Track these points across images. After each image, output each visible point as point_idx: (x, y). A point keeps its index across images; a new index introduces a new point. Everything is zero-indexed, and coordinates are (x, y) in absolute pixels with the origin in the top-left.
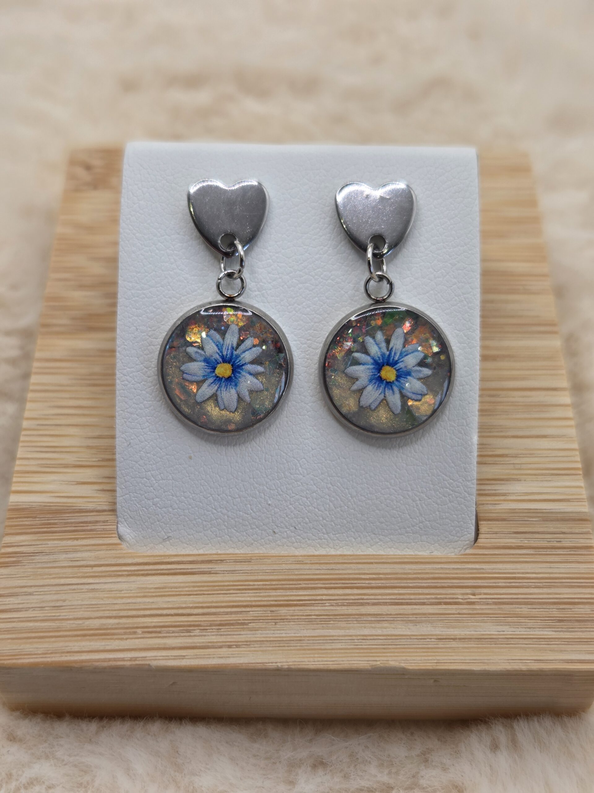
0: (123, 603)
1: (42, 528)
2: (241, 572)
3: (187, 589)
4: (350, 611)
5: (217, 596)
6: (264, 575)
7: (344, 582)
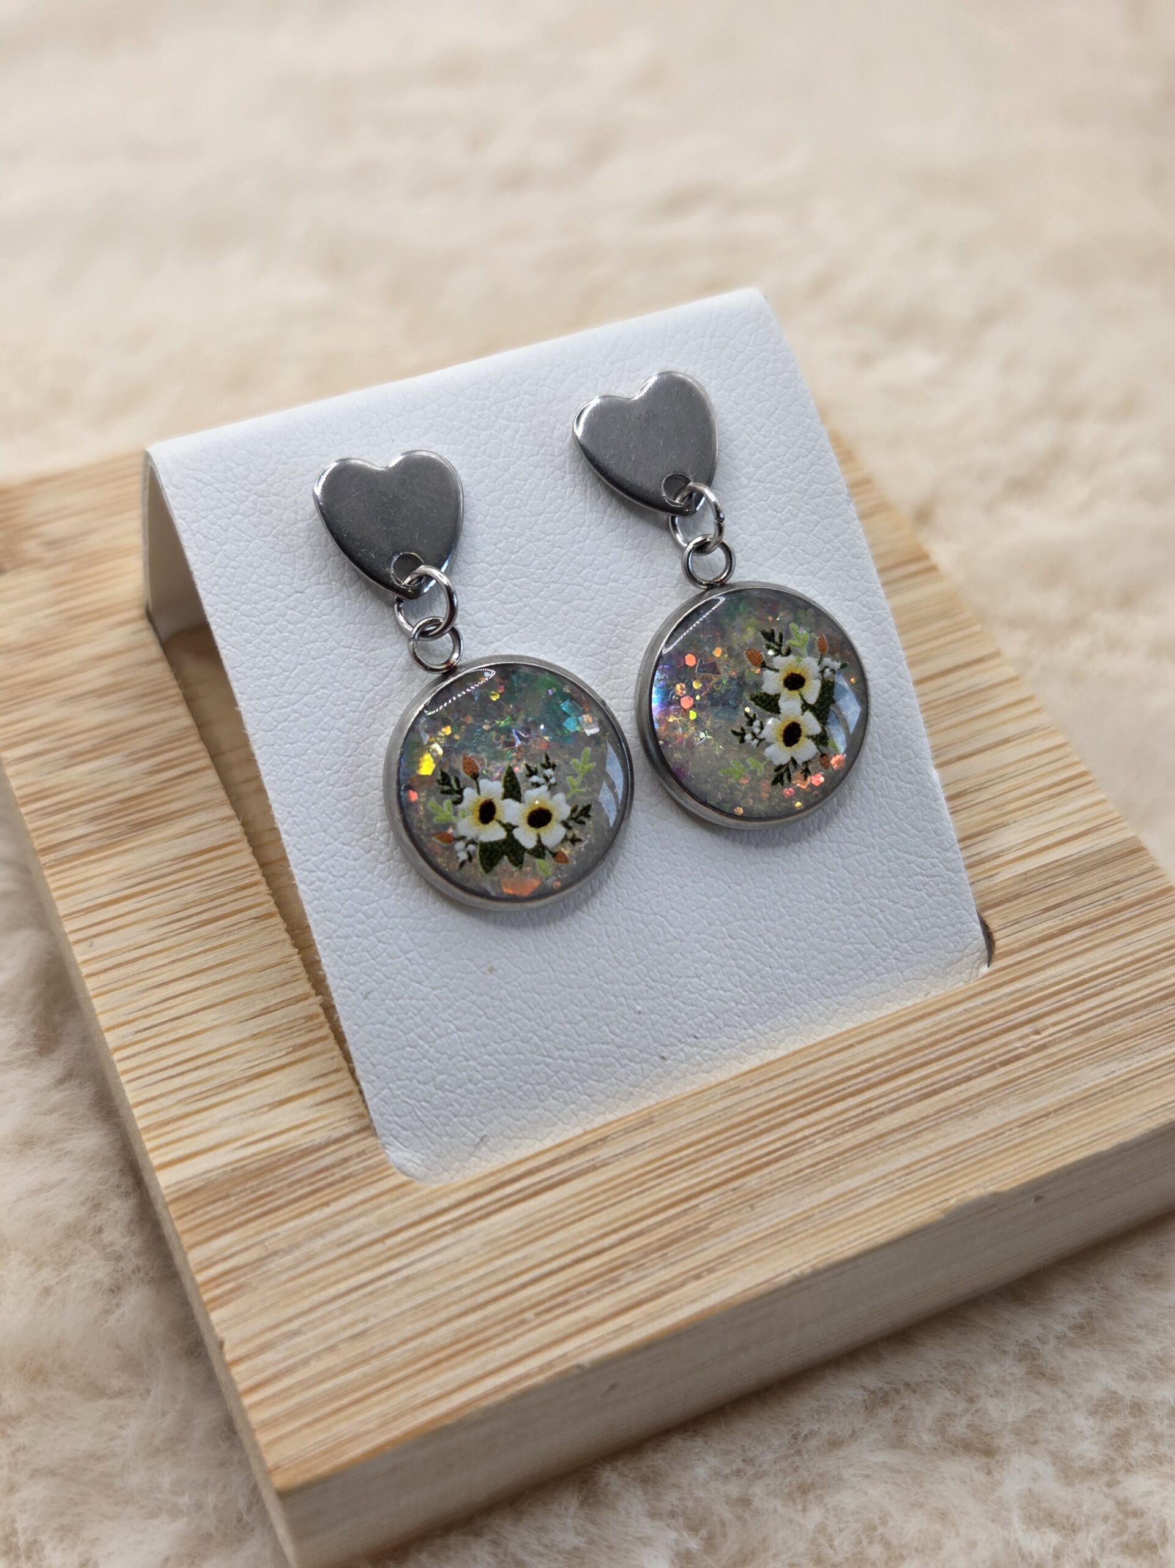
0: (475, 1280)
1: (251, 1210)
2: (647, 1145)
3: (571, 1211)
4: (860, 1137)
5: (629, 1201)
6: (688, 1136)
7: (824, 1094)
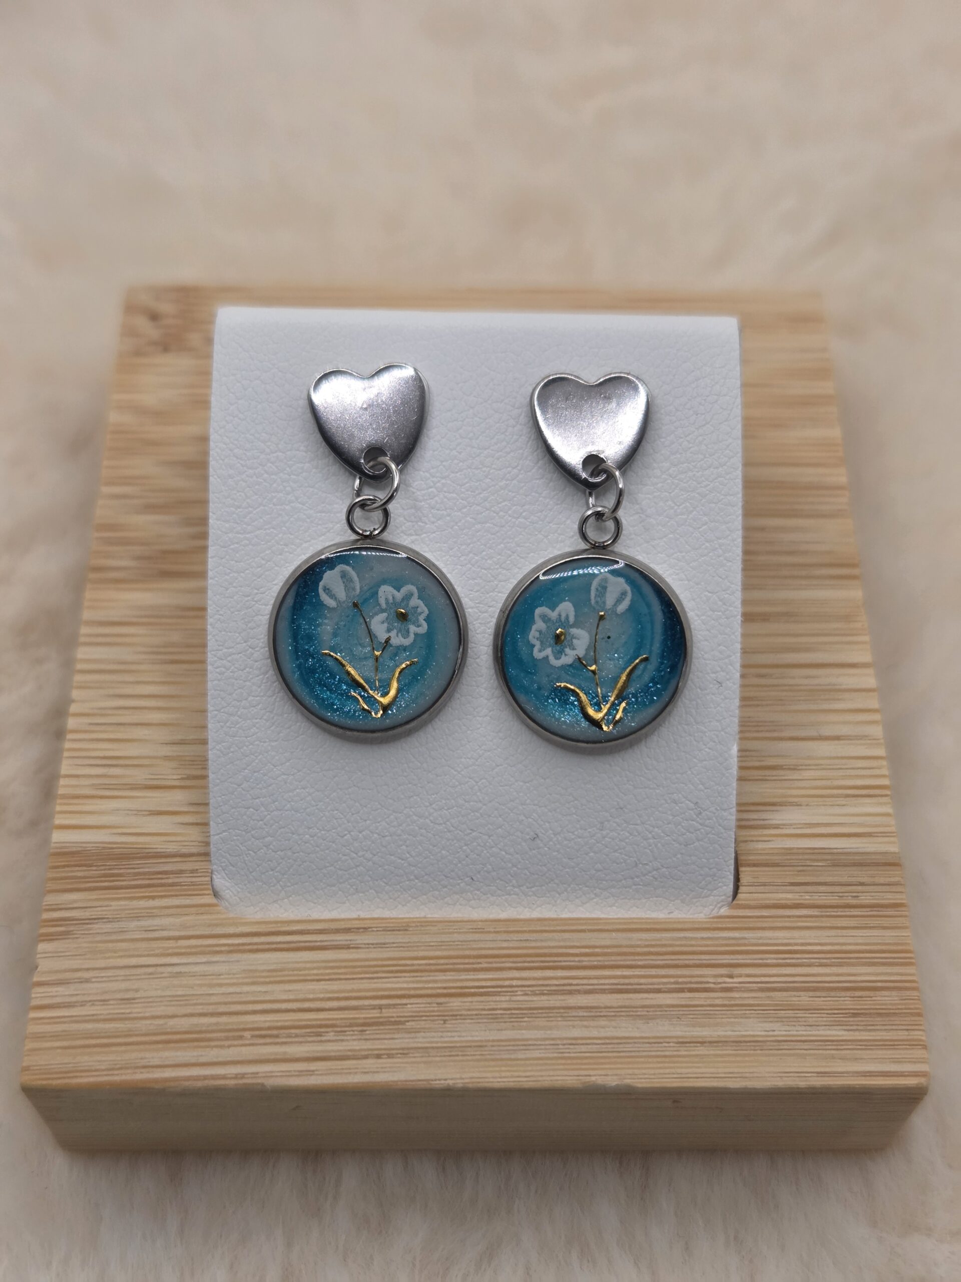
0: (223, 994)
1: (101, 881)
2: (394, 945)
3: (315, 972)
4: (551, 1002)
5: (359, 981)
6: (427, 950)
7: (543, 959)
